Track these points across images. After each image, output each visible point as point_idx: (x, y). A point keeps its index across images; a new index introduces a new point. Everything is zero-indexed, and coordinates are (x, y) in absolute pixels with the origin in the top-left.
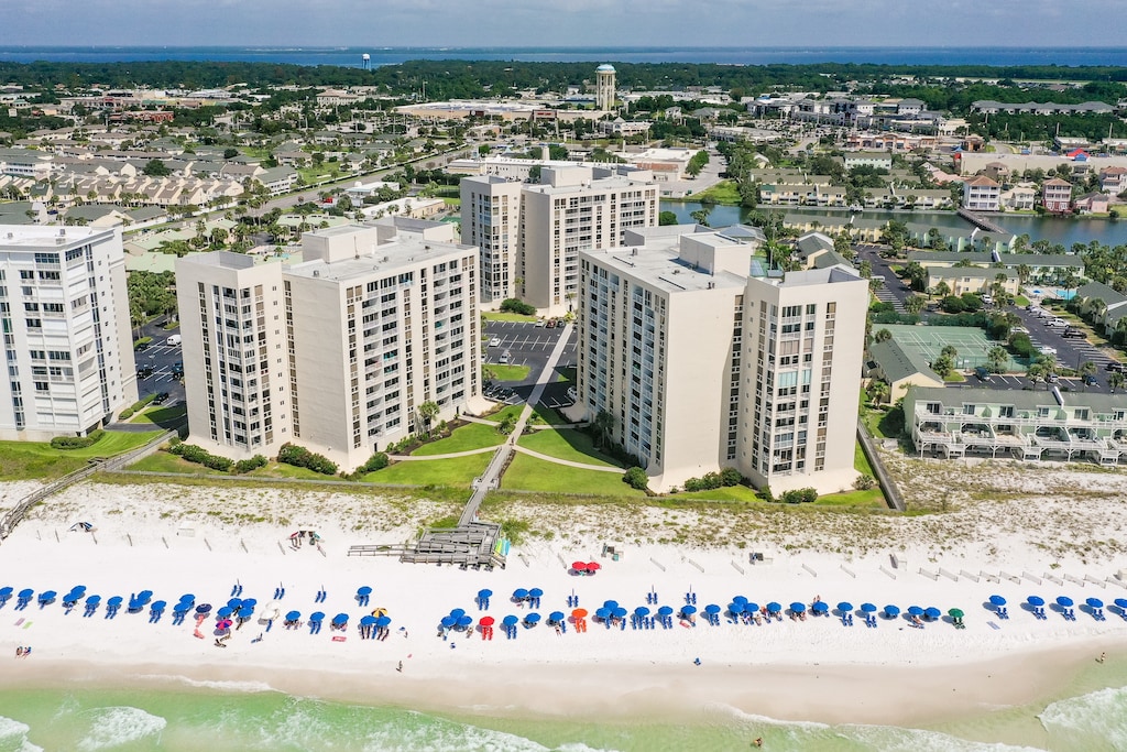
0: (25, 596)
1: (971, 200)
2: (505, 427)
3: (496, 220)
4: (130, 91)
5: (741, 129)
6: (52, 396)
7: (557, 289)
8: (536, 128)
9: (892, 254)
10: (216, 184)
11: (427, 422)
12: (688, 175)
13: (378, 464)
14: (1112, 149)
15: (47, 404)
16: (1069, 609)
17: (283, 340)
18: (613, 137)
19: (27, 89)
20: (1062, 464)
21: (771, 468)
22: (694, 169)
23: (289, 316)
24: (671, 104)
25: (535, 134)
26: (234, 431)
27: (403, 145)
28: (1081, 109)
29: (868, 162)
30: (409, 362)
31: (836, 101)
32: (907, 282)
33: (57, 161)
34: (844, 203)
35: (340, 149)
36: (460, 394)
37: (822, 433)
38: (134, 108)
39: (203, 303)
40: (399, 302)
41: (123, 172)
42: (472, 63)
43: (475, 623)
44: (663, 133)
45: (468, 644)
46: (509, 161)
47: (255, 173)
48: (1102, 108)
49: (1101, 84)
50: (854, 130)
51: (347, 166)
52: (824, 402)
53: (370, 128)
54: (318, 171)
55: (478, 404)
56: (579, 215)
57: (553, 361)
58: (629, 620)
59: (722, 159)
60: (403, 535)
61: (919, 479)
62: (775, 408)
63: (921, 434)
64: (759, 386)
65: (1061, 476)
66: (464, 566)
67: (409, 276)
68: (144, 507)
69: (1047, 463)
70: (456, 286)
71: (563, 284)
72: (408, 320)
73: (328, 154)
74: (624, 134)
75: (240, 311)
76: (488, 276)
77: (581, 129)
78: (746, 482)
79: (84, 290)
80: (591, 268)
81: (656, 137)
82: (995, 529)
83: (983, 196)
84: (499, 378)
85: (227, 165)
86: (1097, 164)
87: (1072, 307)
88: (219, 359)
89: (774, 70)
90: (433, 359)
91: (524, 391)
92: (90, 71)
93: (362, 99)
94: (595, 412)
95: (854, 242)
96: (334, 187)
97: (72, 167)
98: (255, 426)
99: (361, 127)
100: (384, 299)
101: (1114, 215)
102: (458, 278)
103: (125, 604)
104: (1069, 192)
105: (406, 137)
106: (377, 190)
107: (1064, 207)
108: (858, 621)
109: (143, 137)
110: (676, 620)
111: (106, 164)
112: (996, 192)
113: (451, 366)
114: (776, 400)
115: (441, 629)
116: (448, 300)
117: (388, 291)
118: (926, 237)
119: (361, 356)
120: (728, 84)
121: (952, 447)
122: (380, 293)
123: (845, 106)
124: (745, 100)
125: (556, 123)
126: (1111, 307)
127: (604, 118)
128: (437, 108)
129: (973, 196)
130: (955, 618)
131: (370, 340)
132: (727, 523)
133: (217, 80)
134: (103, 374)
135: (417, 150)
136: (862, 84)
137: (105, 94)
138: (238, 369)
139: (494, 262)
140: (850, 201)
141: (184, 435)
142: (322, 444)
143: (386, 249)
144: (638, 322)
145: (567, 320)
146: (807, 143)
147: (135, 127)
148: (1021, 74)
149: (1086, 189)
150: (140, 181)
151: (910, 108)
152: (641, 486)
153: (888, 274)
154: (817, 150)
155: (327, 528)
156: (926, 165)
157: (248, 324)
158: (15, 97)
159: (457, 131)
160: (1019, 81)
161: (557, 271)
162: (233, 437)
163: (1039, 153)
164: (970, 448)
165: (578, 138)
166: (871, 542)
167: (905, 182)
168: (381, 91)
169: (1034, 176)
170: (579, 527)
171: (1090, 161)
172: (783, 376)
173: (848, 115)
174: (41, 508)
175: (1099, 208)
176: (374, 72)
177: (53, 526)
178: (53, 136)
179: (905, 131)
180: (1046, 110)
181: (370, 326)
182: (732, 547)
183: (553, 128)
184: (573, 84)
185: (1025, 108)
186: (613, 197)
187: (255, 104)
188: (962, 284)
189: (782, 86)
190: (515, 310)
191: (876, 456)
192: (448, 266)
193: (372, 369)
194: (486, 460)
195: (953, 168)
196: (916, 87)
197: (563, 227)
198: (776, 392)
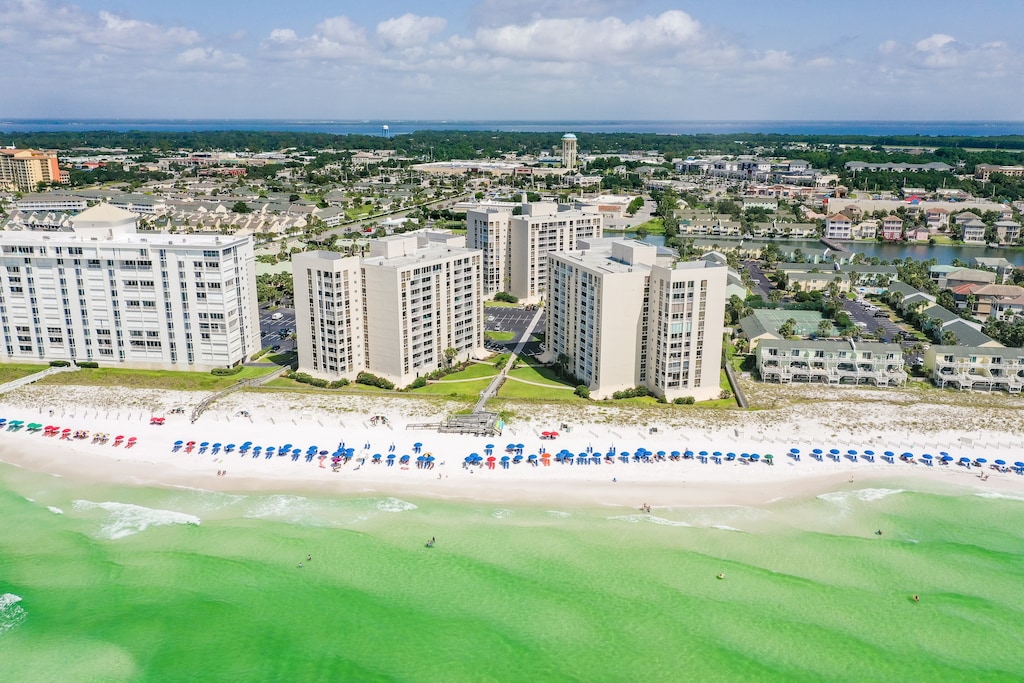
0: (216, 447)
1: (831, 231)
2: (499, 365)
3: (491, 239)
4: (209, 154)
5: (669, 182)
6: (212, 342)
7: (533, 285)
8: (518, 181)
9: (768, 266)
10: (288, 219)
11: (450, 361)
12: (629, 214)
13: (420, 384)
14: (941, 196)
15: (208, 347)
16: (836, 455)
17: (360, 306)
18: (574, 188)
19: (130, 152)
20: (853, 386)
21: (666, 384)
22: (632, 210)
23: (364, 290)
24: (617, 163)
25: (516, 184)
26: (329, 363)
27: (418, 193)
28: (926, 168)
29: (760, 205)
30: (439, 322)
31: (743, 161)
32: (775, 284)
33: (168, 203)
34: (740, 234)
35: (373, 195)
36: (470, 345)
37: (699, 363)
38: (216, 166)
39: (310, 282)
40: (433, 283)
41: (217, 211)
42: (467, 132)
43: (485, 460)
44: (611, 184)
45: (481, 472)
46: (498, 203)
47: (314, 212)
48: (942, 167)
49: (949, 149)
50: (753, 183)
51: (379, 208)
52: (700, 343)
53: (393, 181)
54: (358, 211)
55: (481, 353)
56: (548, 235)
57: (530, 329)
58: (575, 460)
59: (654, 203)
60: (440, 418)
61: (761, 393)
62: (668, 346)
63: (764, 368)
64: (659, 333)
65: (849, 392)
66: (476, 434)
67: (438, 267)
68: (278, 404)
69: (843, 386)
70: (468, 274)
71: (536, 282)
72: (438, 295)
73: (364, 199)
74: (582, 186)
75: (335, 286)
76: (486, 277)
77: (550, 181)
78: (651, 394)
79: (232, 275)
80: (555, 263)
81: (606, 187)
82: (801, 417)
83: (839, 228)
84: (495, 337)
85: (292, 206)
86: (926, 206)
87: (884, 300)
88: (320, 317)
89: (700, 138)
90: (454, 321)
91: (511, 346)
92: (174, 138)
93: (386, 160)
94: (557, 355)
95: (742, 259)
96: (372, 221)
97: (180, 207)
98: (342, 360)
99: (387, 180)
100: (424, 280)
101: (932, 242)
102: (469, 269)
103: (276, 452)
104: (900, 225)
105: (422, 186)
106: (403, 223)
107: (897, 236)
108: (711, 462)
109: (227, 186)
110: (603, 461)
111: (205, 205)
112: (849, 226)
113: (464, 327)
114: (670, 341)
115: (464, 464)
116: (463, 284)
117: (426, 275)
118: (793, 255)
119: (410, 316)
120: (663, 149)
121: (783, 376)
122: (422, 276)
123: (749, 165)
124: (675, 160)
125: (532, 177)
126: (907, 297)
127: (567, 174)
128: (443, 166)
129: (832, 228)
130: (769, 460)
131: (415, 306)
132: (636, 414)
133: (273, 145)
134: (242, 330)
135: (429, 196)
136: (766, 149)
137: (190, 155)
138: (332, 323)
139: (490, 267)
140: (744, 232)
141: (295, 368)
142: (384, 372)
143: (423, 251)
144: (584, 294)
145: (540, 306)
146: (718, 192)
147: (220, 179)
148: (890, 142)
149: (916, 224)
150: (232, 217)
151: (799, 167)
152: (586, 396)
153: (763, 279)
154: (725, 196)
155: (392, 415)
156: (802, 207)
157: (339, 294)
158: (124, 157)
159: (458, 183)
160: (888, 147)
161: (533, 273)
162: (328, 368)
163: (887, 199)
164: (795, 376)
165: (548, 188)
166: (723, 423)
167: (784, 219)
168: (399, 153)
169: (879, 215)
170: (546, 415)
171: (922, 204)
172: (673, 326)
173: (750, 172)
174: (215, 404)
175: (922, 237)
176: (392, 139)
177: (224, 414)
178: (161, 186)
179: (792, 183)
180: (900, 168)
181: (415, 297)
182: (639, 425)
183: (529, 181)
184: (545, 148)
185: (884, 167)
186: (571, 223)
187: (305, 163)
188: (811, 284)
189: (705, 151)
190: (504, 300)
191: (735, 381)
192: (463, 261)
193: (416, 325)
194: (488, 382)
195: (822, 210)
196: (807, 151)
197: (537, 243)
198: (669, 336)
